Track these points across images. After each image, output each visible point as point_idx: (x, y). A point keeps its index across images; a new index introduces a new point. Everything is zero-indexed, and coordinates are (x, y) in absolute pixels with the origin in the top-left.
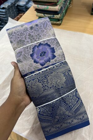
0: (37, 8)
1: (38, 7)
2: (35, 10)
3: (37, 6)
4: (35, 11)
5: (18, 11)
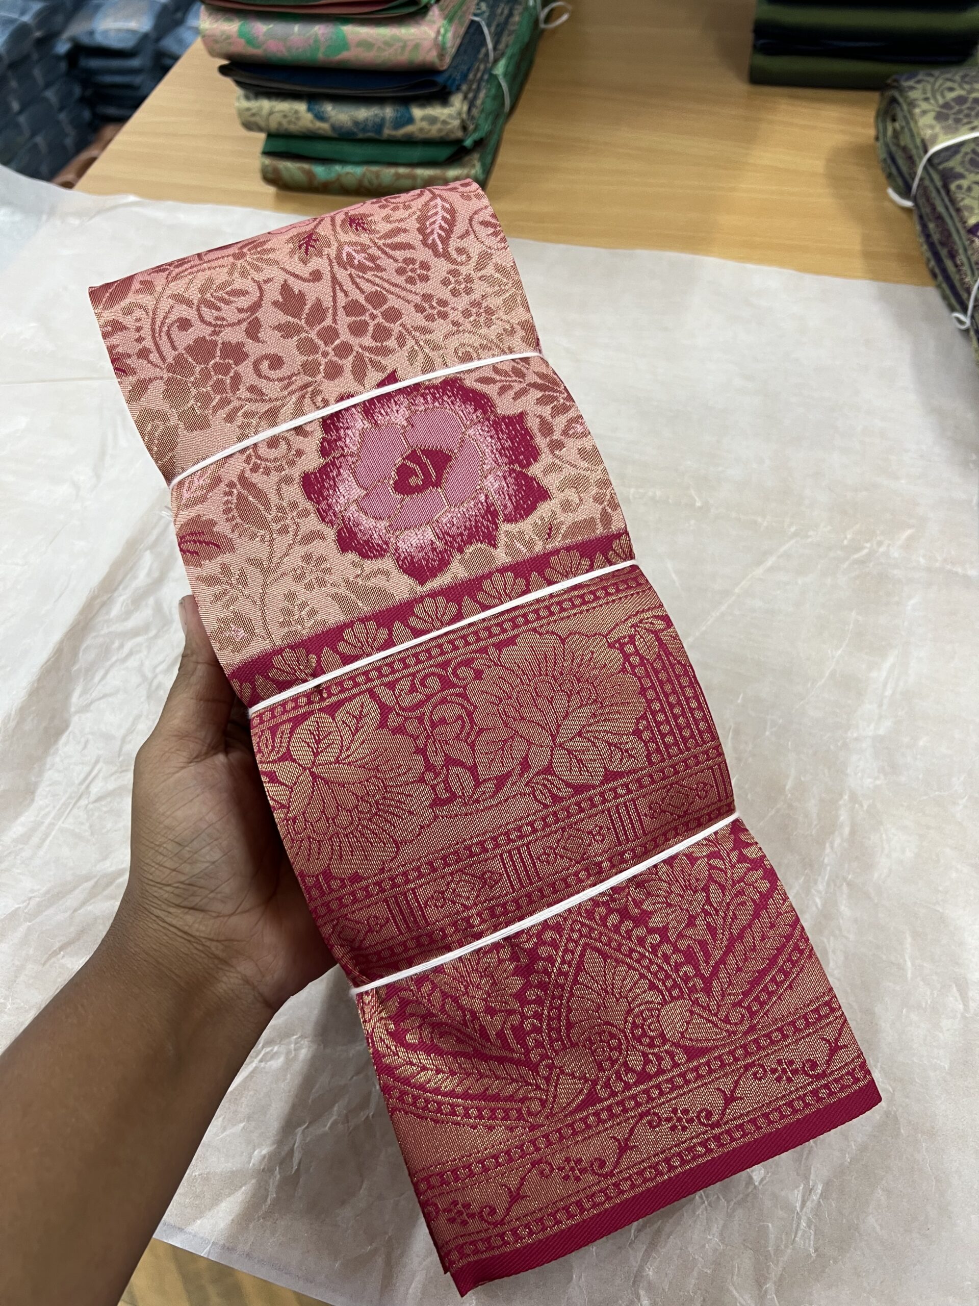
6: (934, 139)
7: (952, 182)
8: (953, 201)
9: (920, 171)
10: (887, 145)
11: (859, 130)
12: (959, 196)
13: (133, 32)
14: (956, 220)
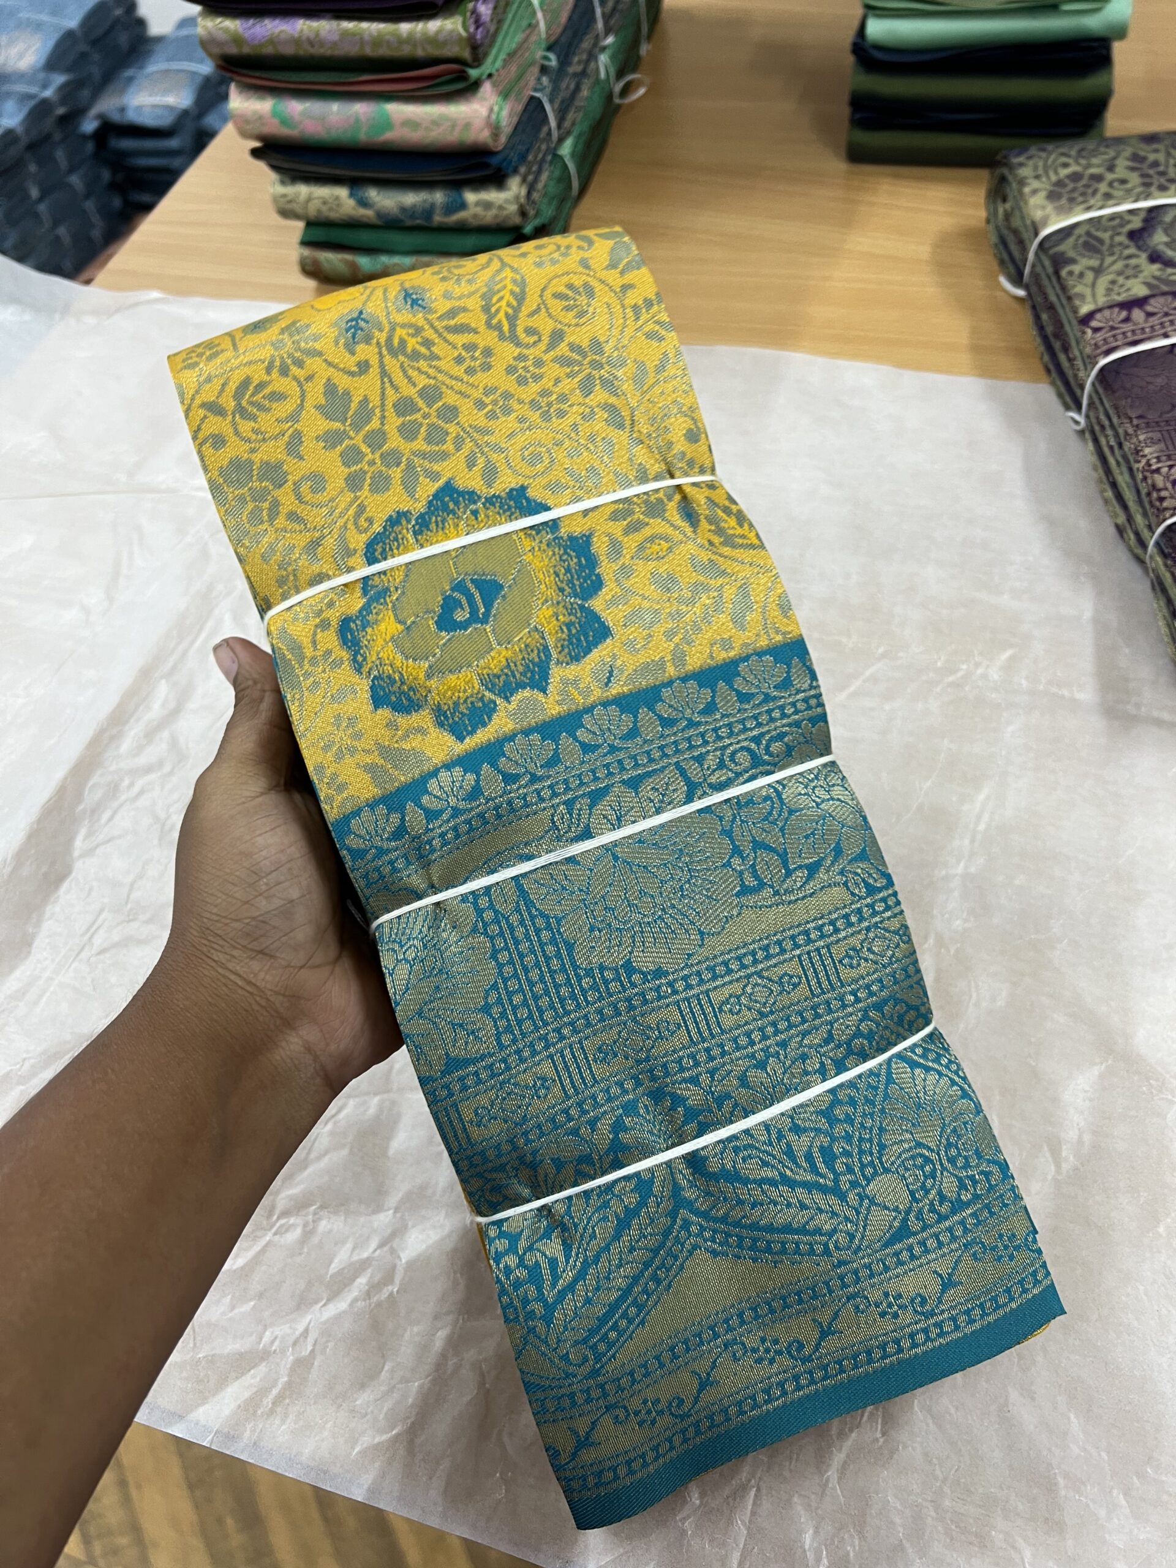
0: (275, 128)
1: (284, 122)
2: (256, 153)
3: (274, 113)
4: (261, 166)
5: (113, 186)
6: (1045, 222)
7: (1063, 267)
8: (1064, 288)
9: (1031, 256)
10: (998, 228)
11: (970, 212)
12: (1070, 283)
13: (169, 108)
14: (1068, 309)
